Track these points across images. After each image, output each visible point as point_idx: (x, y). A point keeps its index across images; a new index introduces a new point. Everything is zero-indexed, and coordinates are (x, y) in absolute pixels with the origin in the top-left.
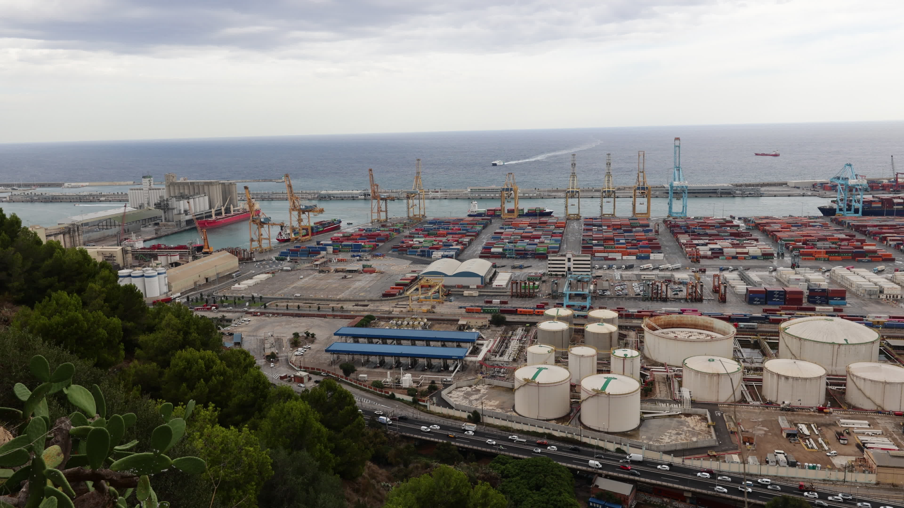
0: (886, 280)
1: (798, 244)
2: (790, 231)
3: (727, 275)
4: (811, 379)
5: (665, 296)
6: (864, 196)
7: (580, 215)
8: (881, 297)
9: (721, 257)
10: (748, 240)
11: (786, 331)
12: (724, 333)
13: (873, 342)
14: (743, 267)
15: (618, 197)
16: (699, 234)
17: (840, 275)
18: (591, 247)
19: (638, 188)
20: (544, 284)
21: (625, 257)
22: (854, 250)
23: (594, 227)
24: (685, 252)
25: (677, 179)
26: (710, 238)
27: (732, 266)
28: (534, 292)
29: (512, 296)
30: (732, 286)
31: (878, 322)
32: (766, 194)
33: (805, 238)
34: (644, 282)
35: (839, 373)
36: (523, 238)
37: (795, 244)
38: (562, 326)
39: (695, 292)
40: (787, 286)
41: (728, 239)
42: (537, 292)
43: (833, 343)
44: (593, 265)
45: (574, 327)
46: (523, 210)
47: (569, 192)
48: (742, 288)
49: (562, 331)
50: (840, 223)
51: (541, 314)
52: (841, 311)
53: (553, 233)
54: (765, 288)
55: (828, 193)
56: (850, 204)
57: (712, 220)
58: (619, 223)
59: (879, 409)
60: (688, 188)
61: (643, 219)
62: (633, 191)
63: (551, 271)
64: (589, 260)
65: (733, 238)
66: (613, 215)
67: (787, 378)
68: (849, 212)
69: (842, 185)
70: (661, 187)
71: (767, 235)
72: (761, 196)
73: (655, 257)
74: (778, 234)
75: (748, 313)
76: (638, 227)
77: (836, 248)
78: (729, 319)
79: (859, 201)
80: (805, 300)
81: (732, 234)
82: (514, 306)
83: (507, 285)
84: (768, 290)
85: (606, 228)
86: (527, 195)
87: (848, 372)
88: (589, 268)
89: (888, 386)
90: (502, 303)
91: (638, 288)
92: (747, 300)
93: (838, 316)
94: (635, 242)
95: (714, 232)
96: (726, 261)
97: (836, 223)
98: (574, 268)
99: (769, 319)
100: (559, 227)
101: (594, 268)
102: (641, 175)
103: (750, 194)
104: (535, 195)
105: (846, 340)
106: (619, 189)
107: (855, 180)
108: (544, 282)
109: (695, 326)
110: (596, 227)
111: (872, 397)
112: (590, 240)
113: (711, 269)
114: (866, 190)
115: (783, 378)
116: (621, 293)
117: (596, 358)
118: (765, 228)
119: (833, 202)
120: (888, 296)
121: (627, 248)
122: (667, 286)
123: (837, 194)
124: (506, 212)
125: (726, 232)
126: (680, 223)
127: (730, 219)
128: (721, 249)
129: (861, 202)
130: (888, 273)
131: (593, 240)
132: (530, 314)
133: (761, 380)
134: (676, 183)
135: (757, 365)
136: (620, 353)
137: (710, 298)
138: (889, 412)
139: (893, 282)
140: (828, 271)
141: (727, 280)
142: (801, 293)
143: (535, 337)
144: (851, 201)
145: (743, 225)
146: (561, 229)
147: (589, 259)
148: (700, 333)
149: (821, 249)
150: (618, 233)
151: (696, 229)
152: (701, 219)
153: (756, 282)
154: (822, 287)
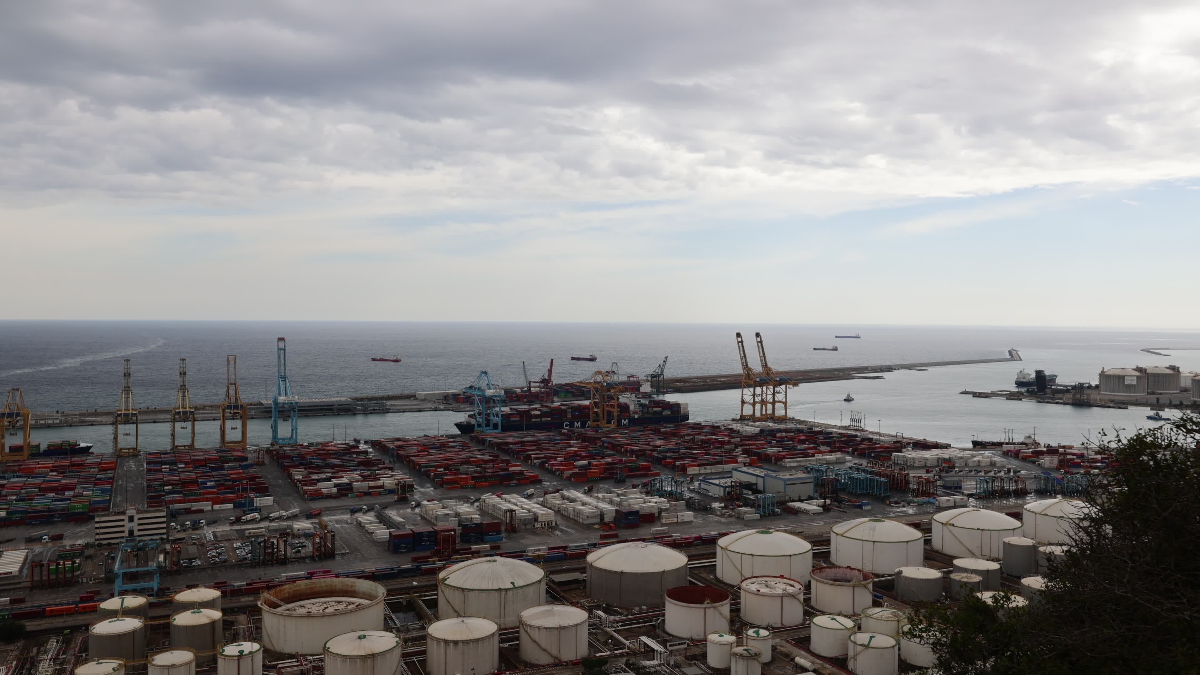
0: (539, 506)
1: (439, 470)
2: (429, 455)
3: (362, 518)
4: (482, 639)
5: (282, 557)
6: (502, 409)
8: (536, 526)
9: (350, 495)
10: (381, 469)
11: (446, 582)
12: (370, 597)
13: (540, 581)
14: (380, 505)
15: (197, 420)
16: (318, 467)
17: (491, 504)
18: (163, 496)
19: (229, 407)
20: (89, 561)
21: (216, 507)
22: (501, 473)
23: (164, 466)
24: (301, 491)
25: (283, 392)
26: (334, 470)
27: (365, 505)
28: (73, 576)
29: (32, 588)
30: (370, 531)
31: (539, 556)
32: (394, 409)
33: (446, 462)
34: (251, 539)
35: (508, 626)
36: (43, 491)
37: (436, 471)
38: (132, 624)
39: (324, 546)
40: (434, 525)
41: (356, 470)
42: (78, 576)
43: (500, 589)
44: (169, 523)
45: (149, 623)
46: (38, 446)
47: (119, 415)
48: (382, 533)
49: (134, 632)
50: (481, 442)
51: (94, 609)
52: (498, 548)
53: (97, 479)
54: (411, 530)
55: (462, 406)
56: (489, 418)
57: (332, 446)
58: (203, 457)
59: (557, 661)
60: (298, 405)
61: (238, 451)
62: (221, 411)
63: (101, 539)
64: (163, 517)
65: (362, 467)
66: (192, 446)
67: (456, 643)
68: (488, 428)
69: (478, 396)
70: (257, 404)
71: (403, 461)
72: (388, 412)
73: (261, 502)
74: (416, 460)
75: (394, 566)
76: (231, 461)
77: (480, 472)
78: (373, 577)
79: (497, 415)
80: (458, 540)
81: (360, 463)
82: (36, 604)
83: (21, 570)
84: (415, 532)
85: (183, 466)
86: (43, 422)
87: (521, 622)
88: (164, 528)
89: (563, 631)
90: (13, 602)
91: (242, 550)
92: (392, 548)
93: (497, 555)
94: (230, 483)
95: (337, 461)
96: (357, 499)
97: (476, 442)
98: (139, 530)
99: (421, 569)
100: (105, 470)
101: (171, 527)
103: (374, 410)
104: (58, 421)
105: (513, 583)
106: (198, 409)
107: (492, 391)
108: (88, 557)
109: (331, 593)
110: (168, 466)
111: (548, 648)
112: (160, 485)
113: (340, 511)
114: (503, 402)
115: (451, 644)
116: (217, 559)
117: (194, 664)
118: (399, 452)
119: (470, 416)
120: (543, 523)
121: (218, 493)
122: (284, 542)
123: (473, 407)
124: (7, 450)
125: (351, 461)
126: (291, 453)
127: (354, 443)
128: (349, 484)
129: (500, 416)
130: (537, 497)
131: (165, 485)
132: (70, 613)
133: (424, 652)
134: (282, 399)
135: (415, 634)
136: (231, 650)
137: (343, 552)
138: (567, 662)
139: (545, 506)
140: (477, 500)
141: (363, 525)
142: (453, 531)
143: (85, 648)
144: (489, 414)
145: (371, 450)
146: (109, 472)
147: (163, 514)
148: (339, 602)
149: (467, 474)
150: (203, 473)
151: (314, 459)
152: (317, 444)
153: (399, 523)
154: (475, 521)
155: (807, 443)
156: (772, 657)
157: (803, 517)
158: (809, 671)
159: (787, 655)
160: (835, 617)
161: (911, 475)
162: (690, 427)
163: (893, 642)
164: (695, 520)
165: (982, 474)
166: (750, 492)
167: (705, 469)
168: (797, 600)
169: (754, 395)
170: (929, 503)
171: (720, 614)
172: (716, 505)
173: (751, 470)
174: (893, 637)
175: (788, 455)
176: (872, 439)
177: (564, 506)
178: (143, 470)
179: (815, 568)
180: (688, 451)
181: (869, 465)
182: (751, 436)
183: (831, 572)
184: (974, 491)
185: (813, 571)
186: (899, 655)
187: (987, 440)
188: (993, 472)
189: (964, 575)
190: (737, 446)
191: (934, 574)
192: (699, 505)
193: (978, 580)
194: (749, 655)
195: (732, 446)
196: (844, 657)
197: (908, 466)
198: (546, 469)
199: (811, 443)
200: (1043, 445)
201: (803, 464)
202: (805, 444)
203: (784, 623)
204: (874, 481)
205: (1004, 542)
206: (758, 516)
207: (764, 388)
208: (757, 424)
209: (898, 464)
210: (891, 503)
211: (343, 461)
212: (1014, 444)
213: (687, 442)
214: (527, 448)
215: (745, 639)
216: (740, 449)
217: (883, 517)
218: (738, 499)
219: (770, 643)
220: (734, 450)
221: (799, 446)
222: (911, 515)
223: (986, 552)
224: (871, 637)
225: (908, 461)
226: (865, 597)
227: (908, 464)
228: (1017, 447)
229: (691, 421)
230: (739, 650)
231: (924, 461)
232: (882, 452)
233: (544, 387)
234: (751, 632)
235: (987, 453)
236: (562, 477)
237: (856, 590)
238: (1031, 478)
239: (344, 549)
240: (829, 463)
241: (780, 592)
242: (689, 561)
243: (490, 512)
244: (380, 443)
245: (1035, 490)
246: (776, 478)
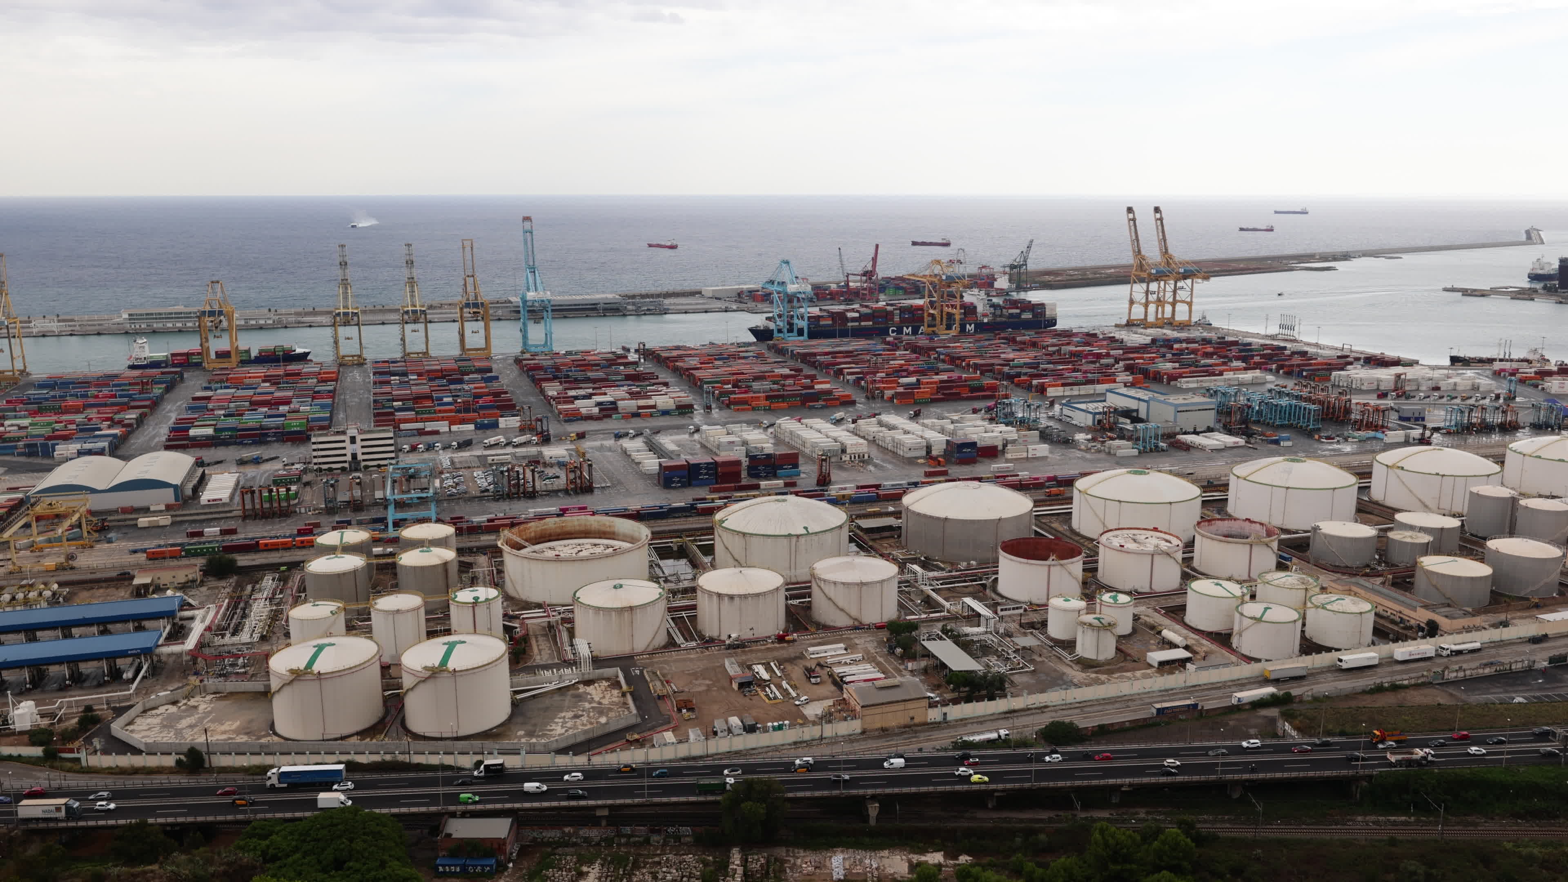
0: (848, 434)
1: (726, 386)
2: (714, 368)
3: (626, 443)
4: (764, 594)
5: (531, 489)
6: (809, 310)
7: (365, 356)
8: (844, 458)
9: (614, 416)
10: (654, 384)
11: (723, 525)
12: (632, 540)
13: (840, 527)
14: (651, 429)
15: (430, 322)
16: (576, 381)
17: (788, 430)
18: (392, 414)
19: (467, 305)
20: (308, 489)
21: (454, 428)
22: (804, 392)
23: (392, 378)
24: (556, 411)
25: (532, 287)
26: (596, 386)
27: (632, 429)
28: (289, 505)
29: (245, 517)
30: (637, 461)
31: (844, 496)
32: (672, 309)
33: (735, 377)
34: (494, 467)
35: (800, 580)
36: (255, 405)
37: (722, 388)
38: (354, 562)
39: (580, 477)
40: (717, 455)
41: (623, 386)
42: (296, 505)
43: (790, 535)
44: (399, 447)
45: (375, 561)
46: (248, 352)
47: (339, 314)
48: (651, 463)
49: (355, 572)
50: (781, 352)
51: (309, 545)
52: (794, 484)
53: (316, 392)
54: (686, 461)
55: (760, 306)
56: (792, 322)
57: (594, 355)
58: (438, 367)
59: (856, 623)
60: (552, 303)
61: (480, 359)
62: (458, 310)
63: (320, 464)
64: (391, 438)
65: (630, 382)
66: (426, 353)
67: (731, 597)
68: (790, 334)
69: (778, 293)
70: (505, 302)
71: (681, 375)
72: (666, 313)
73: (508, 423)
74: (697, 373)
75: (664, 503)
76: (473, 373)
77: (778, 390)
78: (638, 516)
79: (803, 318)
80: (744, 474)
81: (628, 377)
82: (250, 535)
83: (232, 497)
84: (691, 462)
85: (416, 377)
86: (253, 322)
87: (813, 575)
88: (392, 452)
89: (864, 588)
90: (224, 532)
91: (484, 480)
92: (661, 482)
93: (791, 493)
94: (470, 399)
95: (600, 374)
96: (623, 421)
97: (775, 352)
98: (363, 454)
99: (696, 508)
100: (325, 381)
101: (401, 450)
102: (470, 280)
103: (649, 310)
104: (271, 322)
105: (806, 528)
106: (431, 307)
107: (796, 286)
108: (307, 484)
109: (586, 534)
110: (397, 378)
111: (846, 608)
112: (388, 400)
113: (602, 436)
114: (811, 300)
115: (726, 598)
116: (454, 490)
117: (422, 611)
118: (677, 364)
119: (768, 319)
120: (853, 456)
121: (457, 412)
122: (533, 471)
123: (772, 307)
124: (213, 356)
125: (618, 374)
126: (545, 363)
127: (622, 352)
128: (614, 403)
129: (806, 319)
130: (848, 423)
131: (394, 400)
132: (286, 547)
133: (694, 607)
134: (531, 295)
135: (686, 584)
136: (465, 596)
137: (603, 485)
138: (869, 625)
139: (856, 435)
140: (772, 425)
141: (628, 453)
142: (738, 463)
143: (302, 589)
144: (792, 317)
145: (642, 361)
146: (329, 383)
147: (391, 435)
148: (595, 545)
149: (759, 392)
150: (439, 386)
151: (571, 371)
152: (576, 353)
153: (672, 452)
154: (766, 451)
155: (1215, 357)
156: (1133, 628)
157: (1195, 454)
158: (1179, 647)
159: (1152, 627)
160: (1221, 582)
161: (1354, 401)
162: (1056, 335)
163: (1295, 615)
164: (1050, 456)
165: (1458, 401)
166: (1128, 421)
167: (1072, 389)
168: (1172, 560)
169: (1147, 292)
170: (1375, 438)
171: (1070, 573)
172: (1080, 437)
173: (1132, 392)
174: (1296, 610)
175: (1186, 373)
176: (1306, 353)
177: (881, 434)
178: (370, 382)
179: (1204, 520)
180: (1051, 366)
181: (1297, 387)
182: (1138, 348)
183: (1224, 526)
184: (1442, 425)
185: (1199, 523)
186: (1303, 632)
187: (1472, 356)
188: (1474, 399)
189: (1409, 533)
190: (1117, 361)
191: (1366, 531)
192: (1059, 436)
193: (1426, 541)
194: (1100, 625)
195: (1110, 361)
196: (1229, 631)
197: (1350, 390)
198: (863, 388)
199: (1220, 357)
200: (1553, 362)
201: (1205, 385)
202: (1211, 358)
203: (1153, 587)
204: (1300, 408)
205: (1471, 493)
206: (1135, 452)
207: (1162, 283)
208: (1149, 331)
209: (1339, 386)
210: (1320, 437)
211: (608, 375)
212: (1512, 360)
213: (1051, 355)
214: (839, 360)
215: (1098, 606)
216: (1121, 364)
217: (1306, 457)
218: (1111, 429)
219: (1132, 610)
220: (1114, 365)
221: (1202, 362)
222: (1347, 454)
223: (1446, 505)
224: (1266, 609)
225: (1354, 382)
226: (1267, 557)
227: (1354, 386)
228: (1515, 365)
229: (1059, 326)
230: (1089, 618)
231: (1376, 383)
232: (1319, 370)
233: (866, 281)
234: (1106, 597)
235: (1469, 373)
236: (883, 397)
237: (1254, 548)
238: (1529, 408)
239: (605, 482)
240: (1241, 384)
241: (1150, 548)
242: (1035, 506)
243: (787, 440)
244: (654, 352)
245: (1531, 424)
246: (1164, 402)
